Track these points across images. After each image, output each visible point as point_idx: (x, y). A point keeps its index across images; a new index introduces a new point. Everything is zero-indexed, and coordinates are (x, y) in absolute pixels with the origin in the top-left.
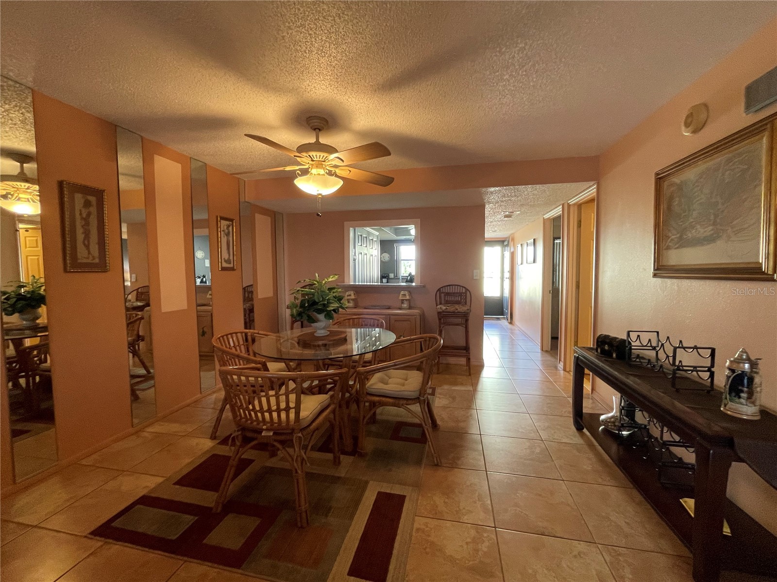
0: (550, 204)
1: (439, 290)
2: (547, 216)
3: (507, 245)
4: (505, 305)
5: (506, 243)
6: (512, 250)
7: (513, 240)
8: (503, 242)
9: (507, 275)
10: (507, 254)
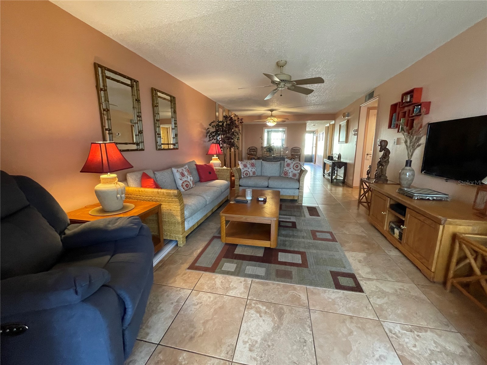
0: (327, 123)
1: (292, 149)
2: (326, 126)
3: (315, 134)
4: (313, 157)
5: (315, 133)
6: (317, 136)
7: (317, 131)
8: (314, 132)
9: (314, 145)
10: (315, 137)
